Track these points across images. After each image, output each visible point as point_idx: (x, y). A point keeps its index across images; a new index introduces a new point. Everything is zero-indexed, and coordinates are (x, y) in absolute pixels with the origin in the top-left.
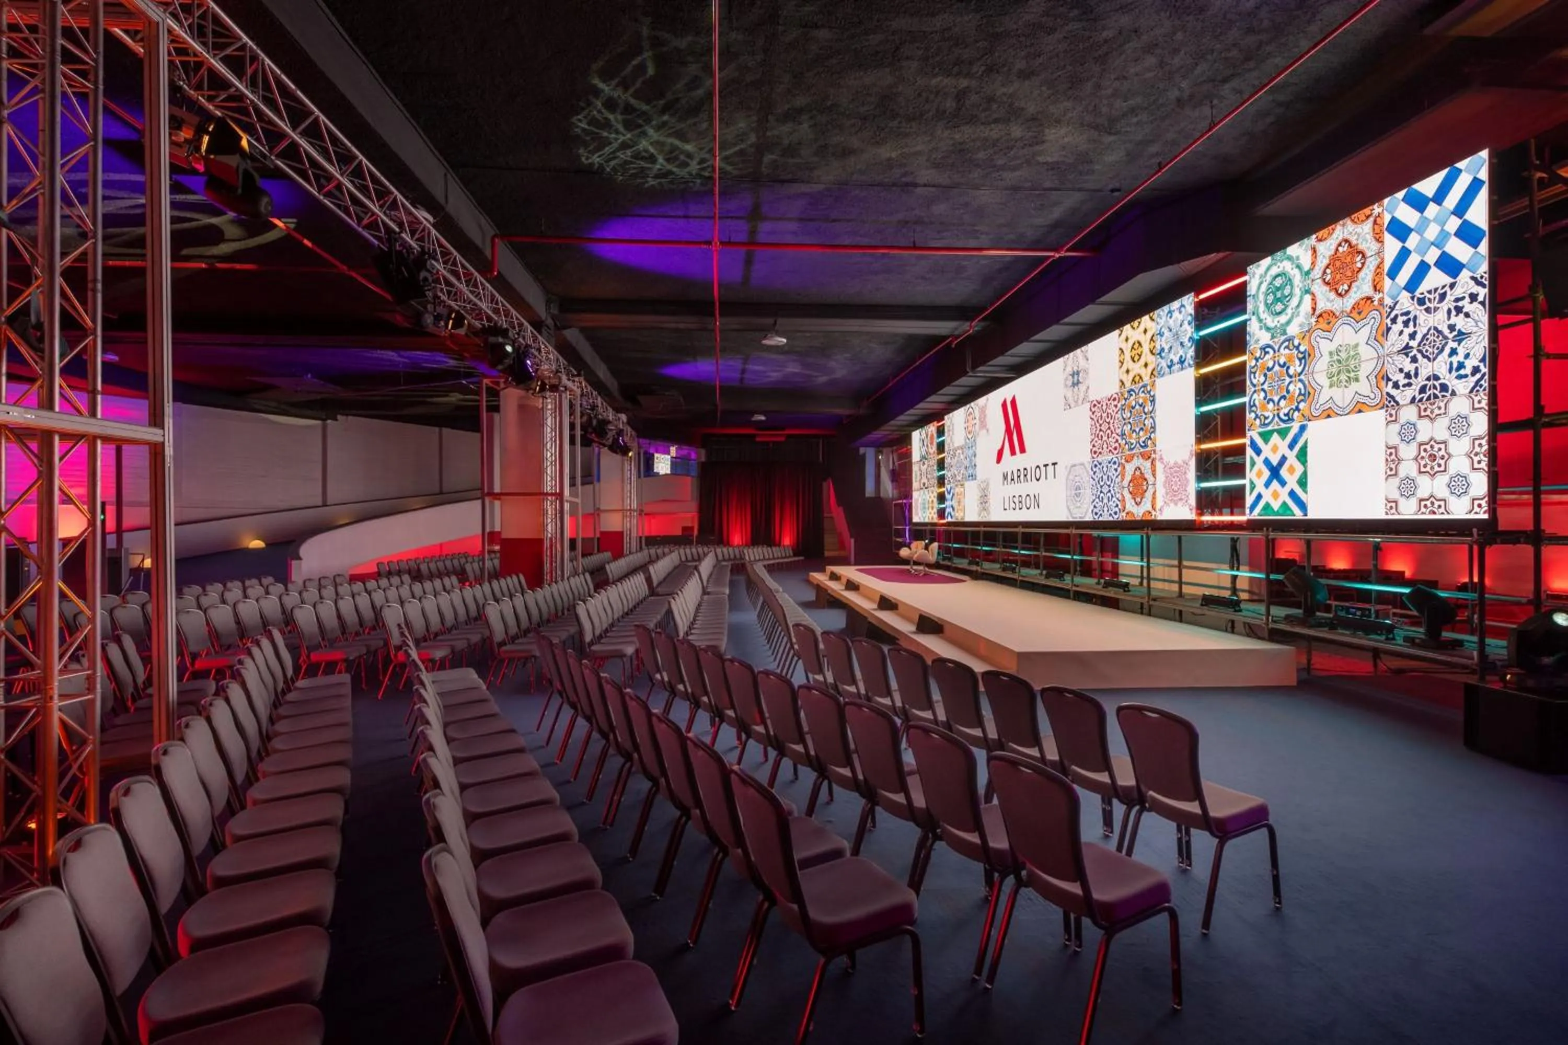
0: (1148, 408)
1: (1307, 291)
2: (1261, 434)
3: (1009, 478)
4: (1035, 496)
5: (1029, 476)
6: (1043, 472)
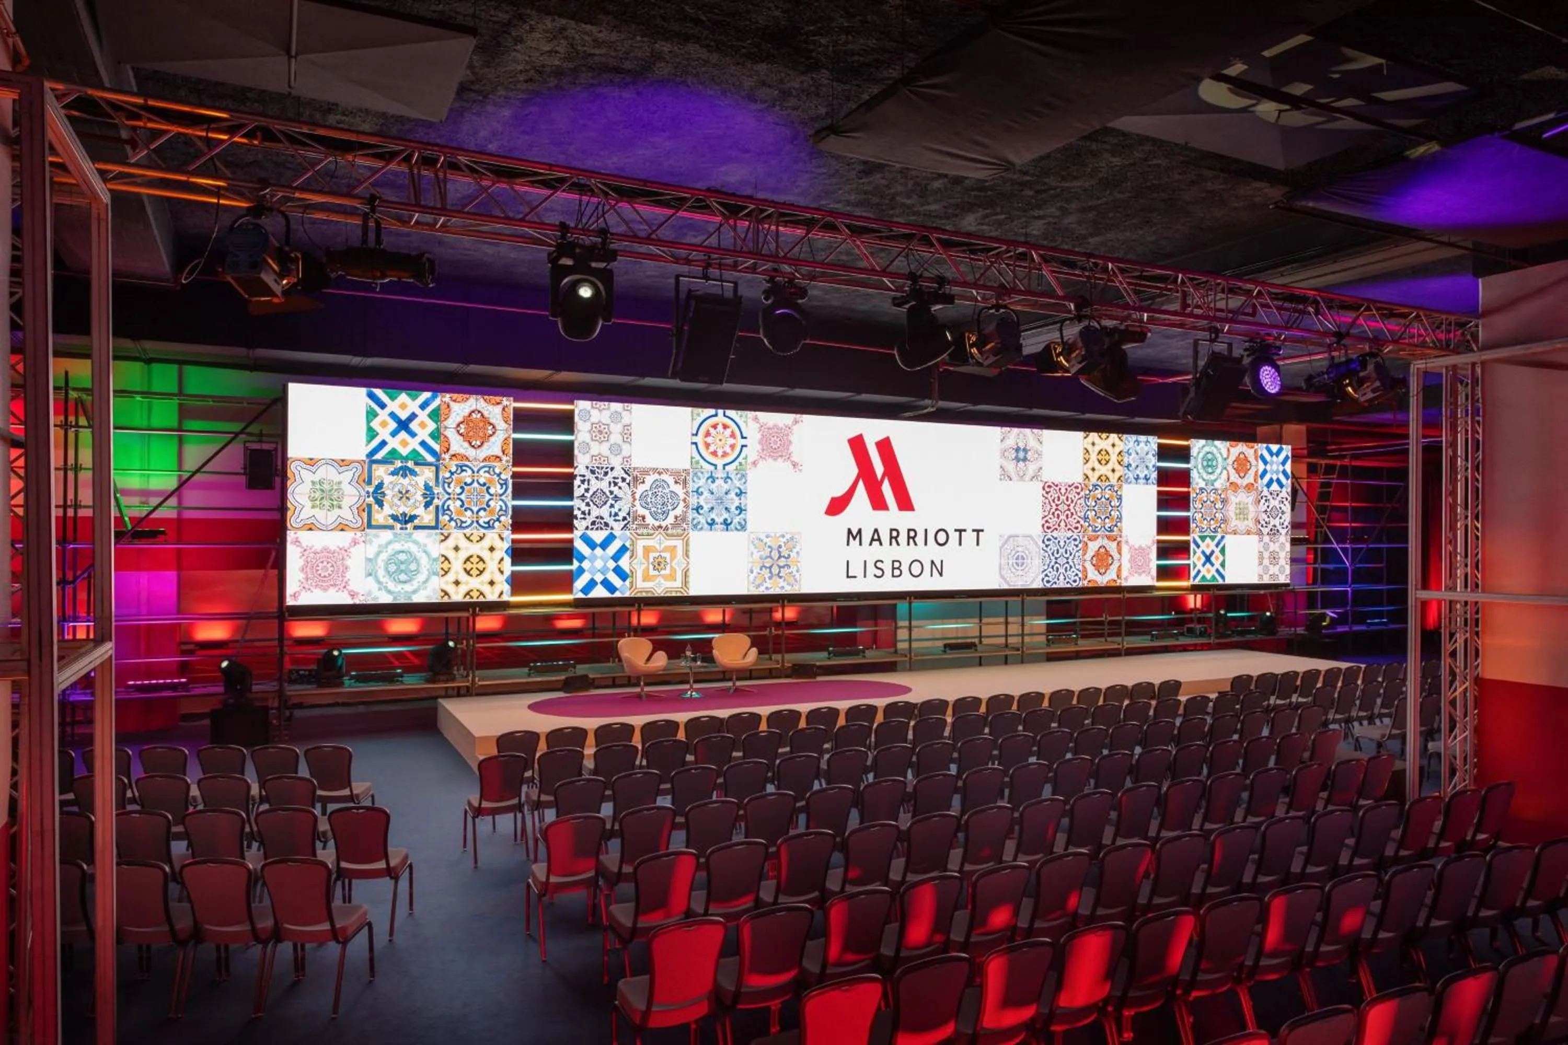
0: (1115, 503)
1: (1225, 468)
2: (1200, 537)
3: (867, 537)
4: (933, 562)
5: (920, 539)
6: (954, 536)
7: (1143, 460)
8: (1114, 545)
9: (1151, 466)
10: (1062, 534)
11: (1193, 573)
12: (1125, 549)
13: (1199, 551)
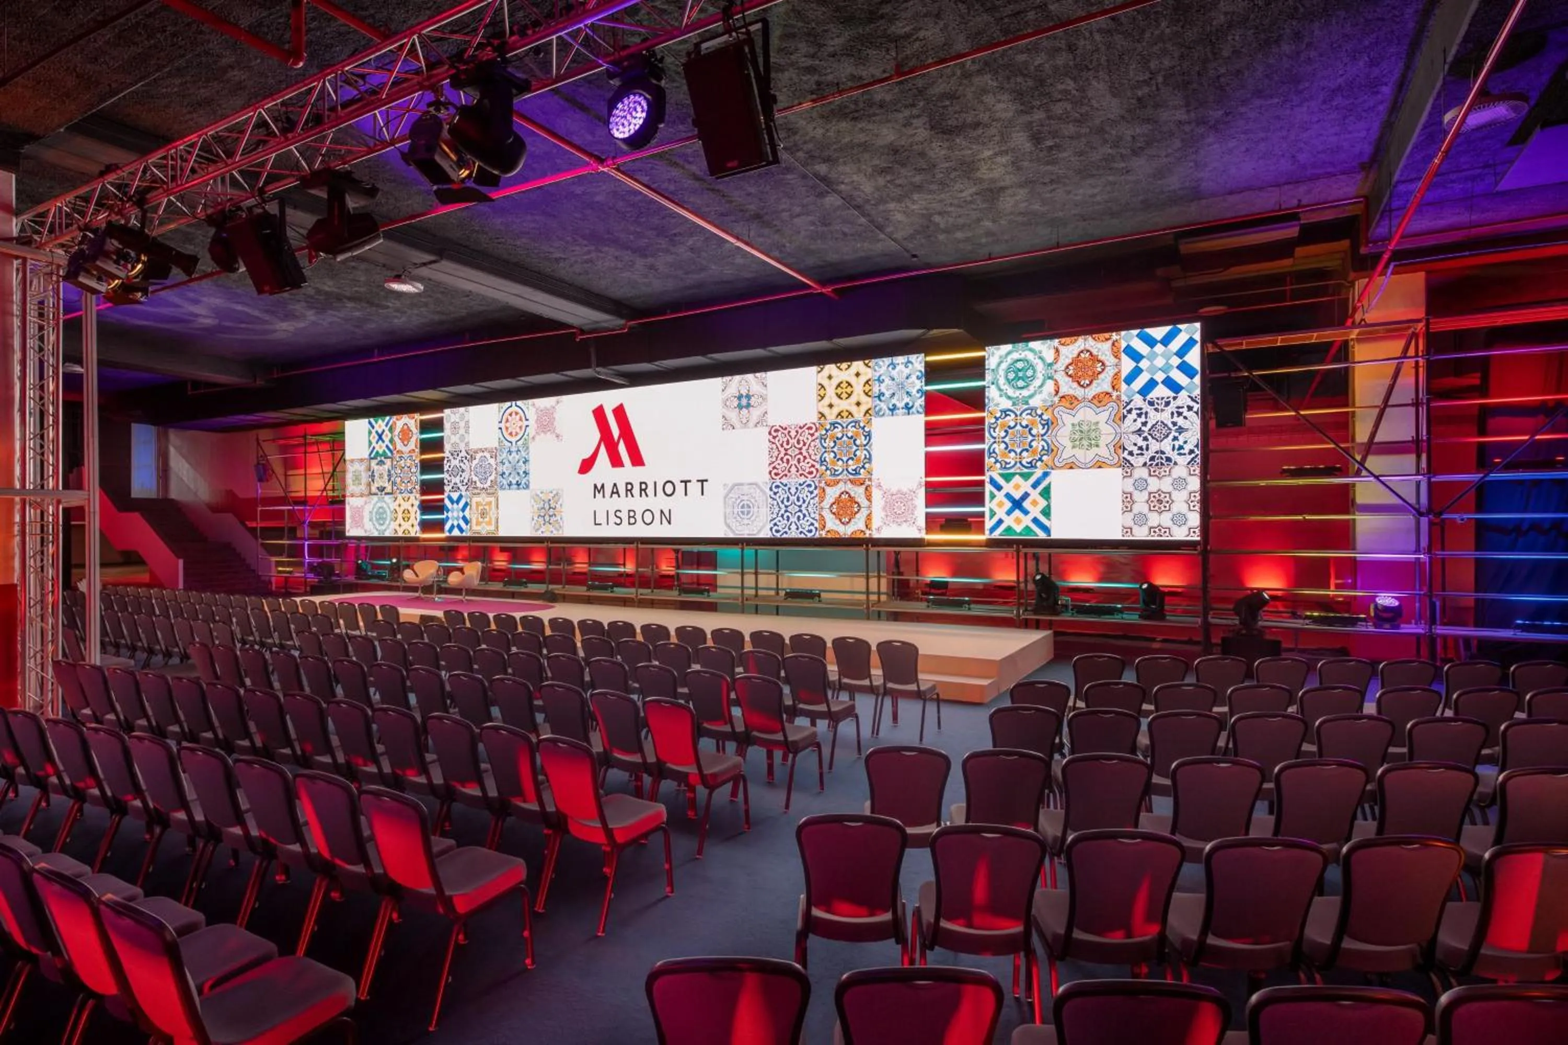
0: (861, 440)
1: (1050, 378)
2: (1001, 475)
3: (608, 490)
4: (662, 512)
5: (650, 491)
6: (680, 487)
7: (901, 386)
8: (861, 490)
9: (914, 391)
10: (793, 481)
11: (989, 524)
12: (876, 494)
13: (1000, 496)
